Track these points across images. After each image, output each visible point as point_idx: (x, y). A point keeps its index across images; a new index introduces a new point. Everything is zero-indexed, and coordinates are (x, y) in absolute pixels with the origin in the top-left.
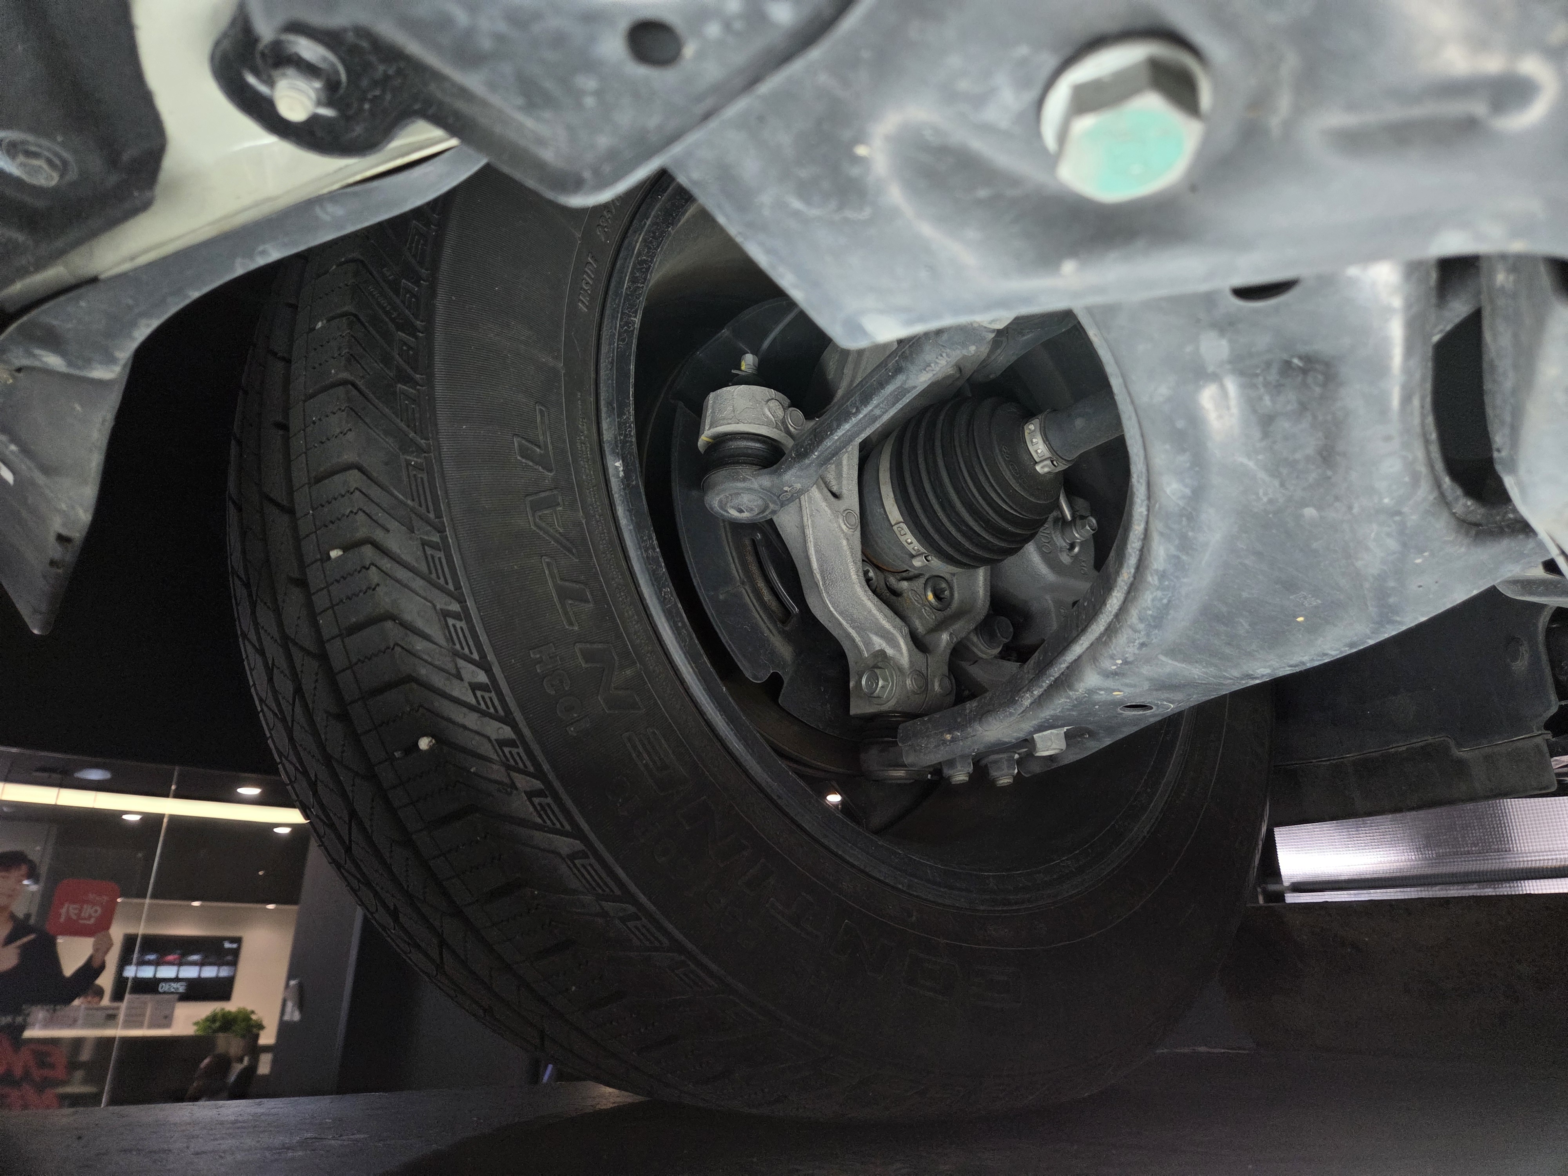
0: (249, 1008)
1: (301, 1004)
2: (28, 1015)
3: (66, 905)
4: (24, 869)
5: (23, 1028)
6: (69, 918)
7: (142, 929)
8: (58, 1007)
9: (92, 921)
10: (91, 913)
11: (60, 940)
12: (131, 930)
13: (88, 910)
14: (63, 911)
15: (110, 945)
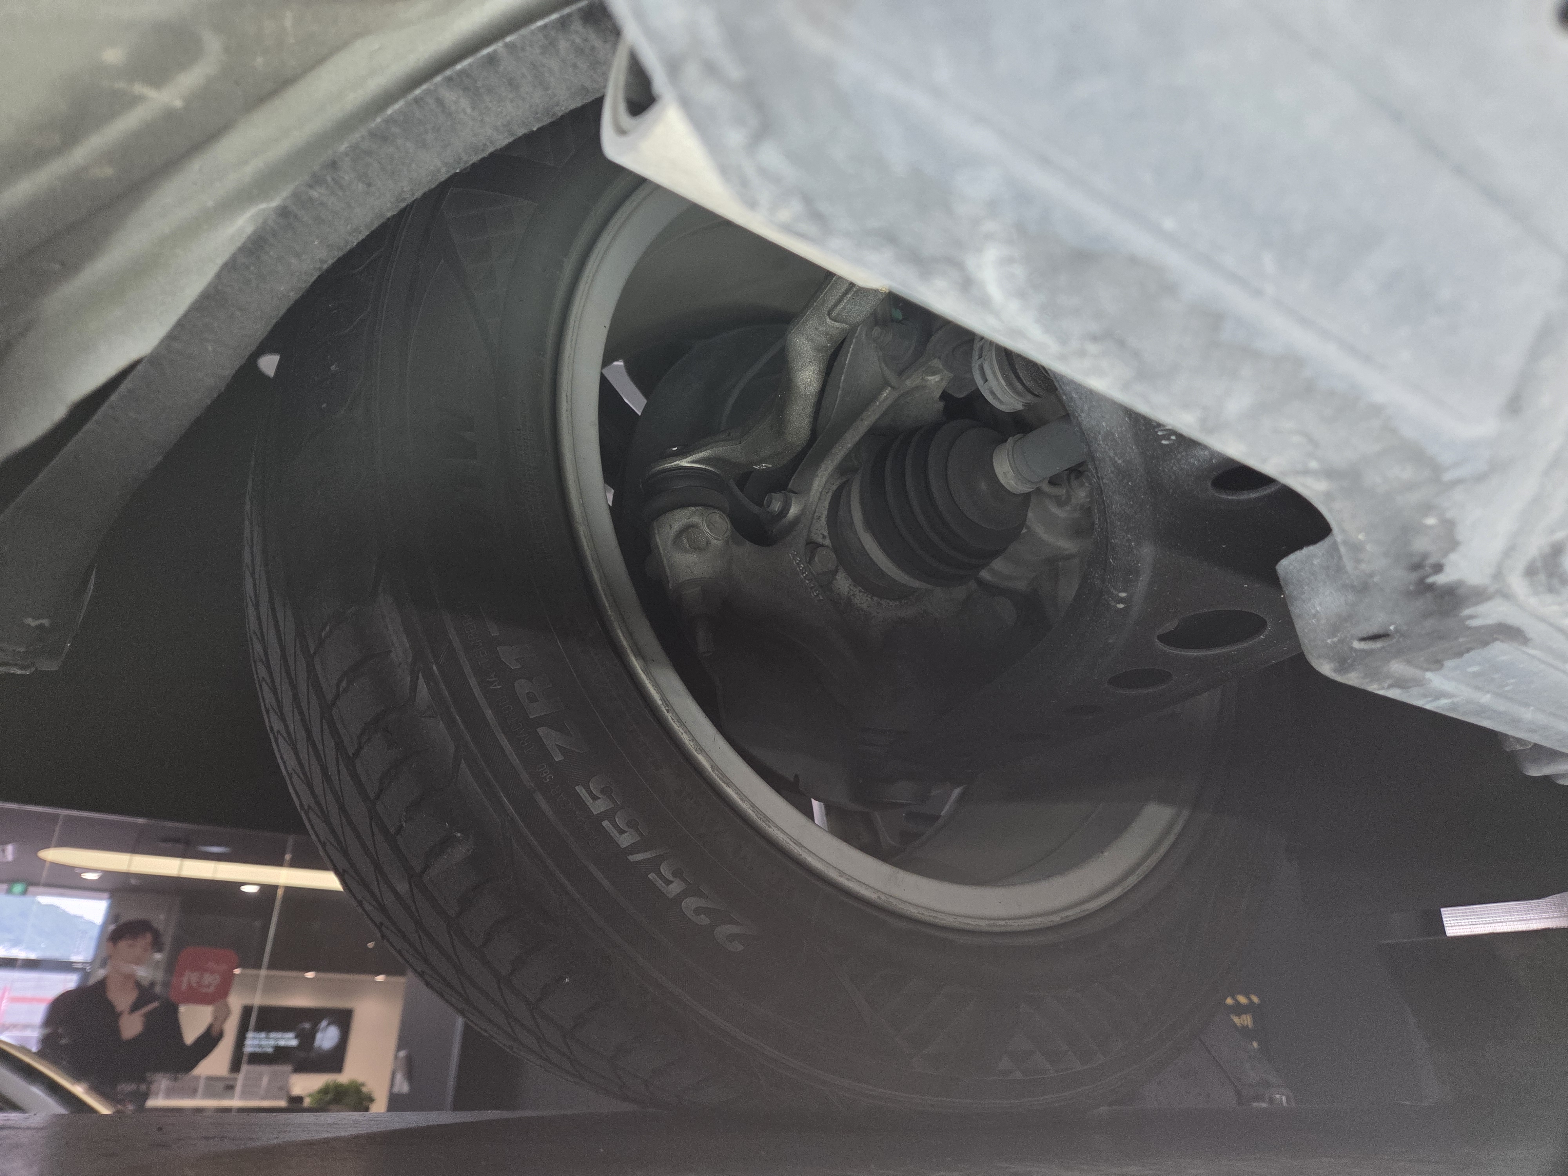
0: (360, 1078)
1: (410, 1076)
2: (151, 1083)
3: (187, 973)
4: (149, 937)
5: (146, 1096)
6: (190, 987)
7: (258, 1000)
8: (179, 1076)
9: (212, 989)
10: (211, 980)
11: (182, 1009)
12: (247, 1001)
13: (208, 978)
14: (185, 979)
15: (227, 1013)
